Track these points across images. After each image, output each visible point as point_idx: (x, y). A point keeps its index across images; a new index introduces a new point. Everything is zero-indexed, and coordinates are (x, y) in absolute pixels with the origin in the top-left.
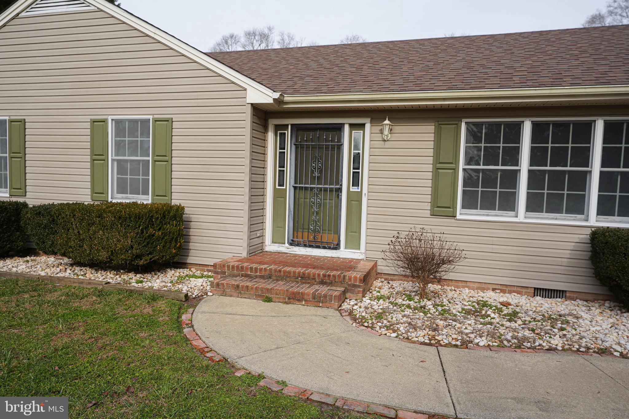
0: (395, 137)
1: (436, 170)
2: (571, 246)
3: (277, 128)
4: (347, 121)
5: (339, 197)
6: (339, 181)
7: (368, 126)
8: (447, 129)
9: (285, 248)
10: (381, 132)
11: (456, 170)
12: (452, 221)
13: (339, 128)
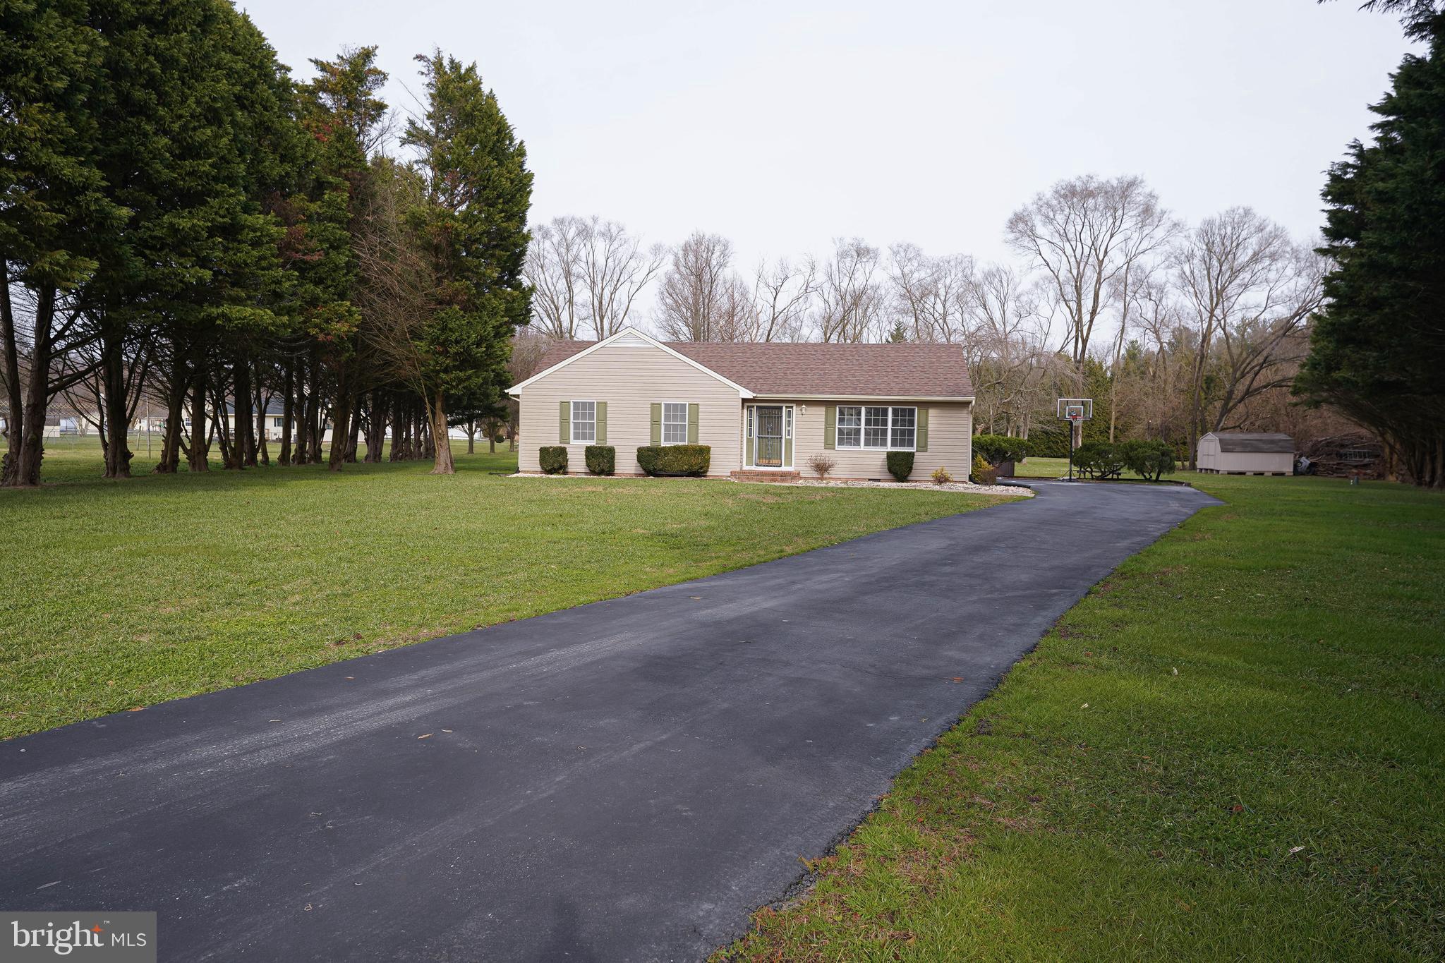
0: (808, 413)
1: (826, 428)
2: (881, 460)
3: (748, 407)
4: (784, 405)
5: (781, 441)
6: (781, 434)
7: (794, 408)
8: (831, 409)
9: (754, 468)
10: (801, 410)
11: (835, 428)
12: (832, 451)
13: (781, 408)
